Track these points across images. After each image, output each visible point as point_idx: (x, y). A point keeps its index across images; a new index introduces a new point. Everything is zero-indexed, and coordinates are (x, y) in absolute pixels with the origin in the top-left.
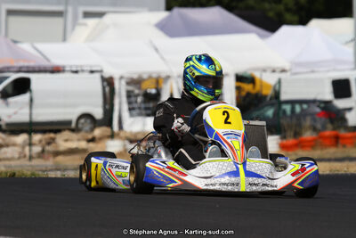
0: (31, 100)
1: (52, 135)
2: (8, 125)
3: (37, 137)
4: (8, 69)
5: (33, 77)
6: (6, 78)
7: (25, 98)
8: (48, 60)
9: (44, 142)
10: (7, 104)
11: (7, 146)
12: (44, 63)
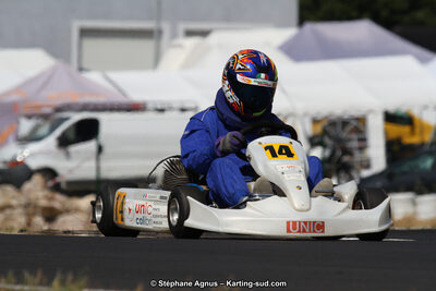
0: (100, 149)
2: (70, 183)
6: (67, 119)
7: (91, 146)
8: (124, 94)
10: (68, 155)
11: (68, 211)
12: (118, 99)
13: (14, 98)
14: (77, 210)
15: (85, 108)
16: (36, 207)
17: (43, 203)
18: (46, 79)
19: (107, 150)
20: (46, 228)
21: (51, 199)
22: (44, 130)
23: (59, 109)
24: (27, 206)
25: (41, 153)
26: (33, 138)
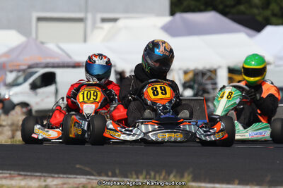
2: (37, 111)
4: (37, 65)
6: (36, 72)
7: (51, 89)
8: (70, 57)
15: (47, 66)
24: (12, 125)
26: (14, 84)
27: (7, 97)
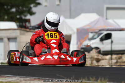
0: (112, 42)
1: (120, 55)
2: (103, 51)
3: (114, 56)
4: (103, 30)
5: (113, 33)
6: (102, 33)
7: (109, 41)
8: (119, 26)
9: (117, 58)
10: (103, 44)
11: (103, 59)
12: (117, 27)
13: (87, 27)
14: (106, 59)
15: (108, 30)
16: (94, 58)
17: (96, 57)
18: (97, 22)
19: (114, 42)
20: (97, 64)
21: (98, 56)
22: (96, 36)
23: (100, 30)
24: (91, 58)
25: (95, 43)
26: (93, 38)
27: (89, 45)
